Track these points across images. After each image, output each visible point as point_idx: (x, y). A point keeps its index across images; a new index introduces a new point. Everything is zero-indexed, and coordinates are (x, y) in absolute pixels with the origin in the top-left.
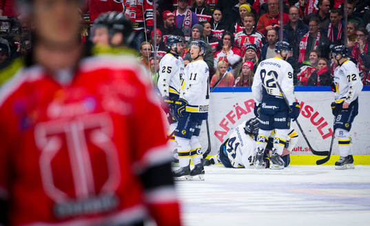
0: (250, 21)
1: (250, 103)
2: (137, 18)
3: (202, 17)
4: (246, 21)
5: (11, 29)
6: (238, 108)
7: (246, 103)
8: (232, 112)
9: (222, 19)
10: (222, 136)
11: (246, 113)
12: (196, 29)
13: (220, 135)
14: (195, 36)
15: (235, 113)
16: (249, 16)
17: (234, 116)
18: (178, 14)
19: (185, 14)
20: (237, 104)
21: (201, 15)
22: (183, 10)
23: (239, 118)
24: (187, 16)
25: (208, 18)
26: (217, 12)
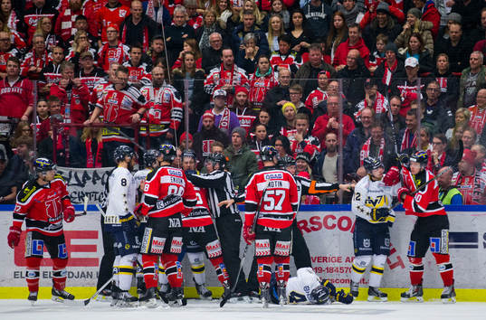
0: (304, 125)
1: (302, 225)
2: (163, 119)
3: (245, 119)
4: (299, 125)
5: (11, 131)
9: (269, 122)
12: (236, 134)
14: (236, 142)
16: (302, 118)
18: (213, 113)
19: (222, 113)
21: (243, 116)
22: (220, 109)
24: (224, 116)
25: (252, 119)
26: (263, 113)
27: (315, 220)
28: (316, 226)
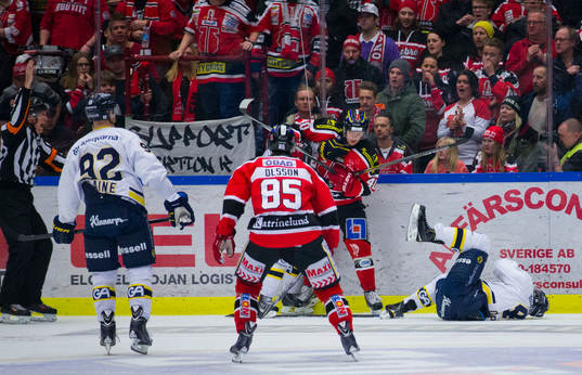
1: (493, 203)
3: (409, 47)
6: (472, 211)
7: (486, 202)
8: (461, 218)
10: (444, 262)
11: (486, 220)
12: (395, 70)
13: (440, 260)
14: (395, 81)
15: (466, 219)
16: (491, 45)
17: (465, 225)
18: (361, 39)
19: (374, 40)
20: (470, 204)
21: (406, 43)
23: (473, 229)
24: (377, 43)
25: (420, 49)
26: (432, 36)
27: (512, 195)
28: (515, 205)
